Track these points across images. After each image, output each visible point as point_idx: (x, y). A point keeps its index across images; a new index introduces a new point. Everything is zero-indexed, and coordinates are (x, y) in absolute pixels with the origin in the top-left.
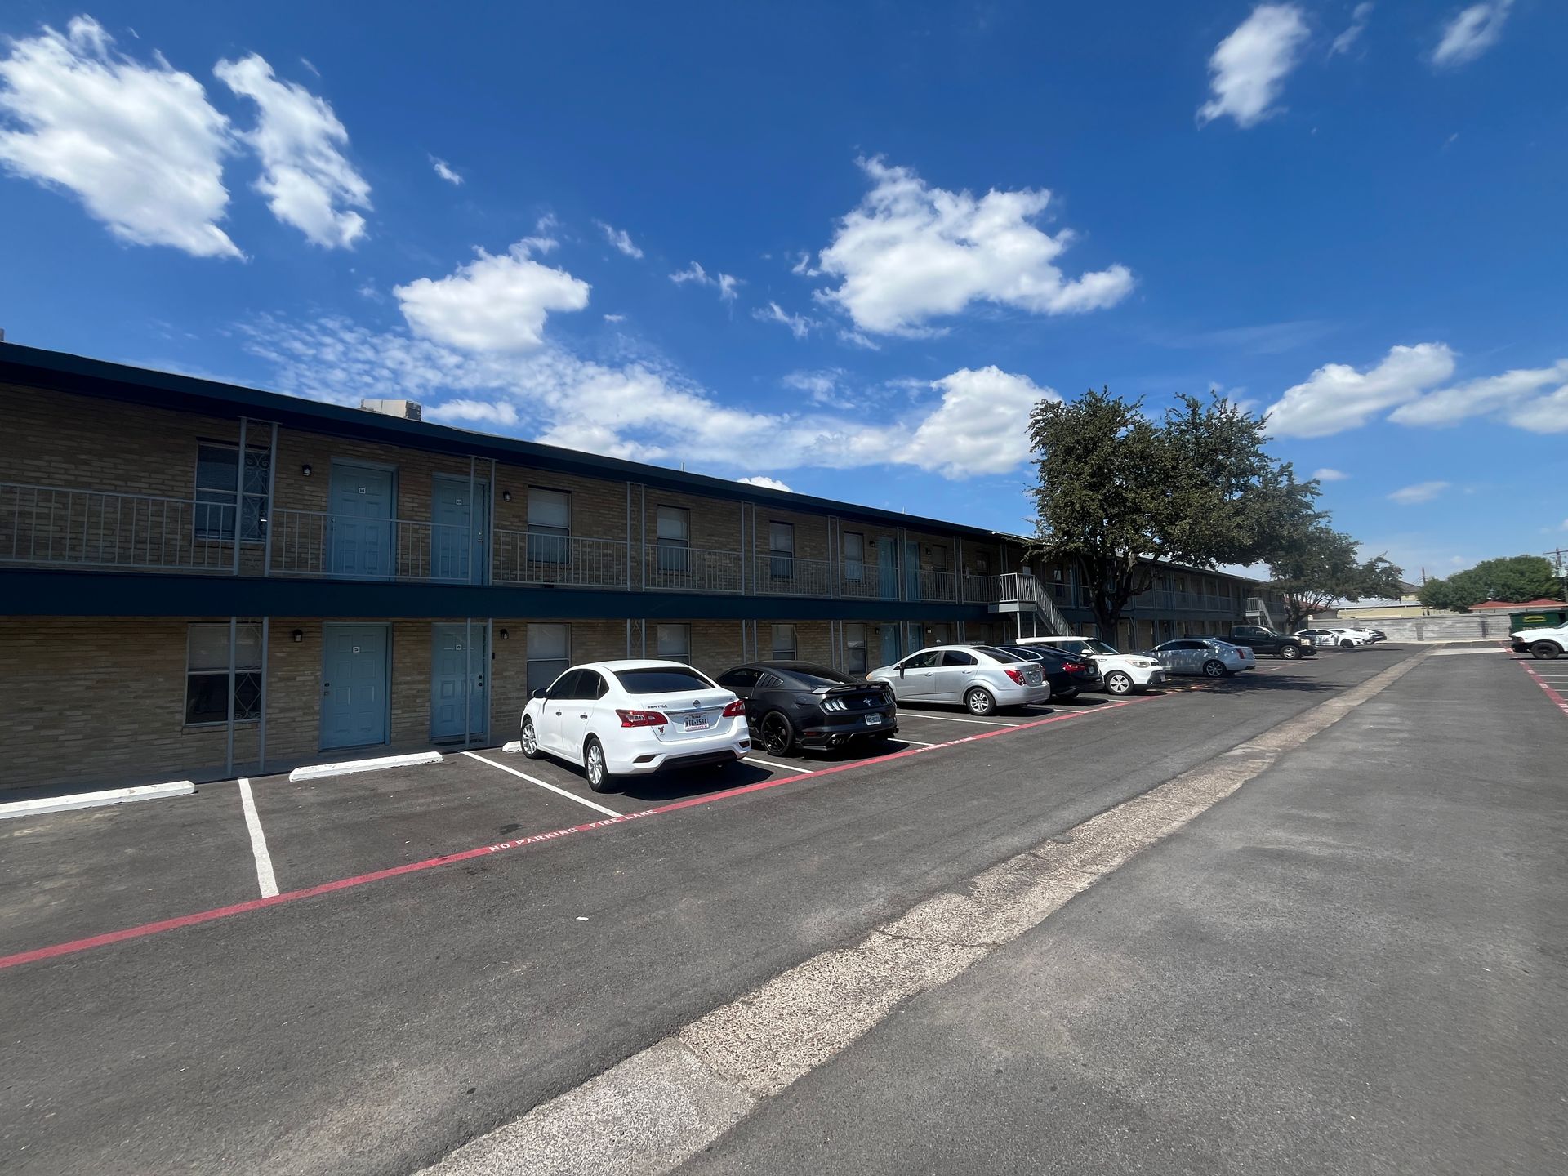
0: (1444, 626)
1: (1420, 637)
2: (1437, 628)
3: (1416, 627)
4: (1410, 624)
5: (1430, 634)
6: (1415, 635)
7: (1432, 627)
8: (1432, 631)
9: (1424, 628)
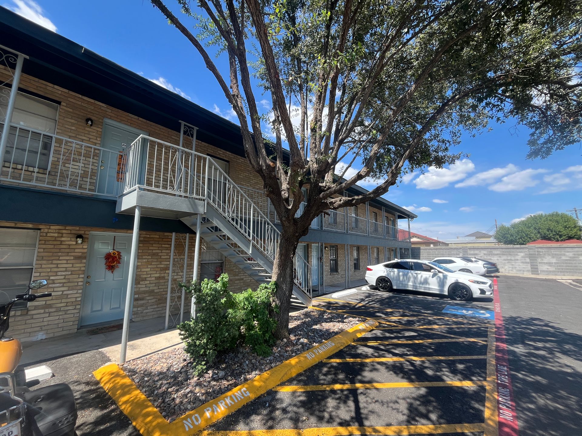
0: (564, 258)
1: (534, 270)
2: (554, 260)
3: (530, 257)
4: (522, 254)
5: (545, 268)
6: (529, 267)
7: (548, 259)
8: (550, 264)
9: (539, 260)
